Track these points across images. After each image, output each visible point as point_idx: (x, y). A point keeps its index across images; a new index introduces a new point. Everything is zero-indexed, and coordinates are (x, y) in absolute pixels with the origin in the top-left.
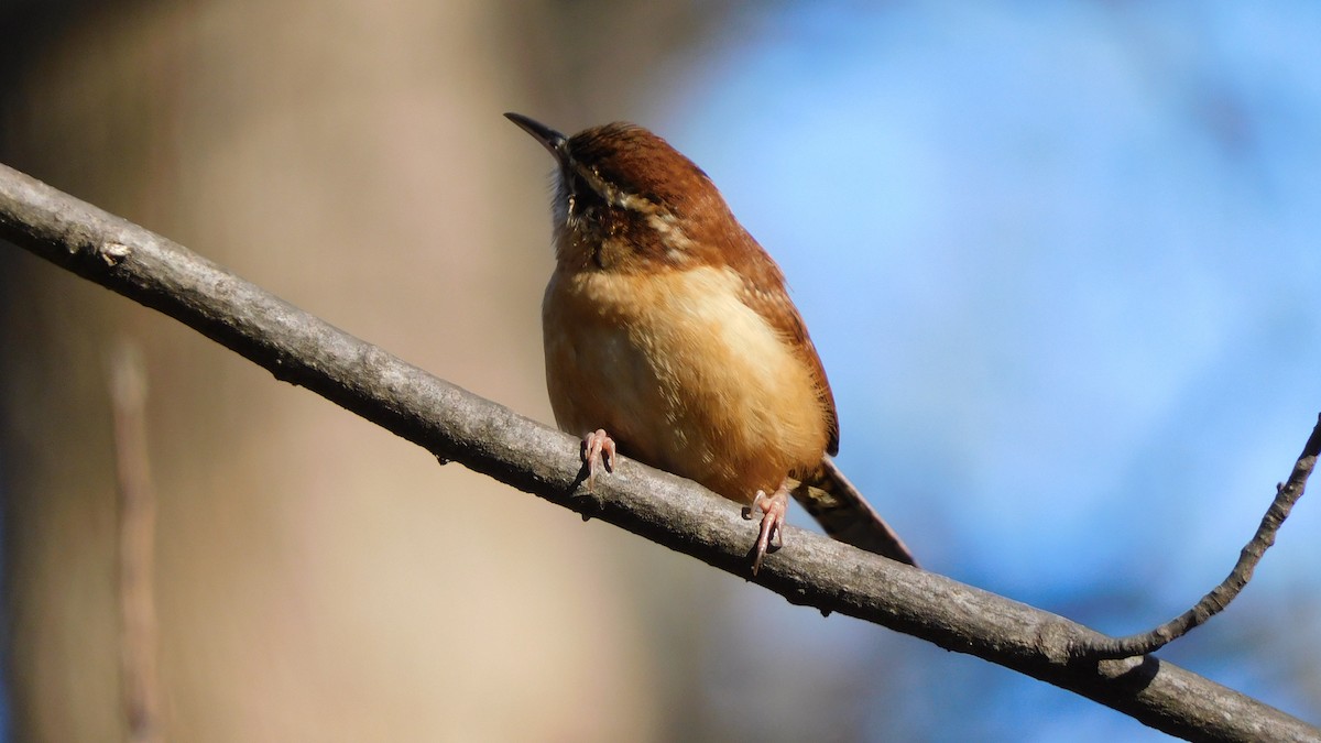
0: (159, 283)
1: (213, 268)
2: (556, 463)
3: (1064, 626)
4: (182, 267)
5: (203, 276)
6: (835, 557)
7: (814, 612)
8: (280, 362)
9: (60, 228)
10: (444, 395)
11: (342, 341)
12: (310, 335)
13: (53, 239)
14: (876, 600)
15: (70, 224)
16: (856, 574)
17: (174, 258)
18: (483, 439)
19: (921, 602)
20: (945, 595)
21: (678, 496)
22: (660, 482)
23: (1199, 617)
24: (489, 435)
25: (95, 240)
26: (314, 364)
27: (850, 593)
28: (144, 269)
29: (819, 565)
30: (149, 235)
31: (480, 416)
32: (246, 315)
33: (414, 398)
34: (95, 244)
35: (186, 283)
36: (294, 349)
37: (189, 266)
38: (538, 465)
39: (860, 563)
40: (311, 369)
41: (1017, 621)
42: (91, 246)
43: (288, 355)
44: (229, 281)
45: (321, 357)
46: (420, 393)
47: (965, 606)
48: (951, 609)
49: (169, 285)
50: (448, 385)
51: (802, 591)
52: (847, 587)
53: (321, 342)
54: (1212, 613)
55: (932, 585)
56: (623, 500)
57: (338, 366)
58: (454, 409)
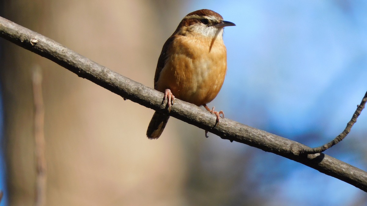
0: (46, 50)
1: (61, 46)
2: (157, 99)
3: (298, 145)
4: (52, 46)
5: (58, 48)
6: (234, 126)
7: (228, 141)
8: (80, 72)
9: (19, 35)
10: (125, 81)
11: (97, 66)
12: (88, 64)
13: (16, 38)
14: (245, 137)
15: (22, 34)
16: (240, 130)
17: (50, 43)
18: (136, 93)
19: (258, 138)
20: (265, 136)
21: (190, 109)
22: (185, 105)
23: (336, 142)
24: (138, 92)
25: (28, 38)
26: (89, 72)
27: (238, 136)
28: (42, 46)
29: (230, 128)
30: (43, 37)
31: (135, 87)
32: (70, 59)
33: (117, 82)
34: (28, 39)
35: (54, 50)
36: (84, 68)
37: (54, 45)
38: (151, 100)
39: (241, 127)
40: (88, 74)
41: (285, 143)
42: (27, 40)
43: (82, 70)
44: (66, 49)
45: (91, 70)
46: (119, 80)
47: (270, 139)
48: (266, 140)
49: (49, 51)
50: (126, 78)
51: (225, 135)
52: (238, 134)
53: (91, 66)
54: (339, 141)
55: (261, 133)
56: (175, 110)
57: (96, 73)
58: (128, 85)
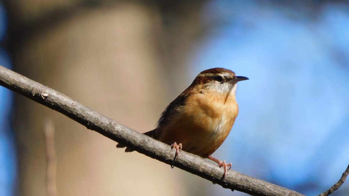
0: (56, 103)
1: (71, 99)
2: (161, 151)
3: (296, 194)
4: (63, 99)
5: (68, 102)
6: (235, 176)
7: (230, 190)
8: (88, 124)
9: (30, 89)
10: (132, 133)
11: (105, 119)
12: (96, 117)
13: (28, 92)
14: (246, 187)
15: (33, 88)
16: (241, 180)
17: (60, 97)
18: (142, 145)
19: (258, 188)
20: (264, 186)
21: (194, 160)
22: (189, 156)
23: (331, 191)
24: (144, 144)
25: (40, 92)
26: (98, 125)
27: (239, 185)
28: (53, 100)
29: (231, 178)
30: (54, 91)
31: (141, 139)
32: (80, 112)
33: (124, 134)
34: (40, 93)
35: (64, 103)
36: (92, 121)
37: (64, 99)
38: (157, 152)
39: (242, 177)
40: (96, 126)
41: (283, 192)
42: (38, 94)
43: (90, 122)
44: (75, 103)
45: (99, 123)
46: (125, 133)
47: (269, 189)
48: (266, 189)
49: (59, 104)
50: (133, 130)
51: (226, 184)
52: (238, 184)
53: (99, 119)
54: (335, 190)
55: (261, 182)
56: (179, 160)
57: (104, 125)
58: (134, 137)
